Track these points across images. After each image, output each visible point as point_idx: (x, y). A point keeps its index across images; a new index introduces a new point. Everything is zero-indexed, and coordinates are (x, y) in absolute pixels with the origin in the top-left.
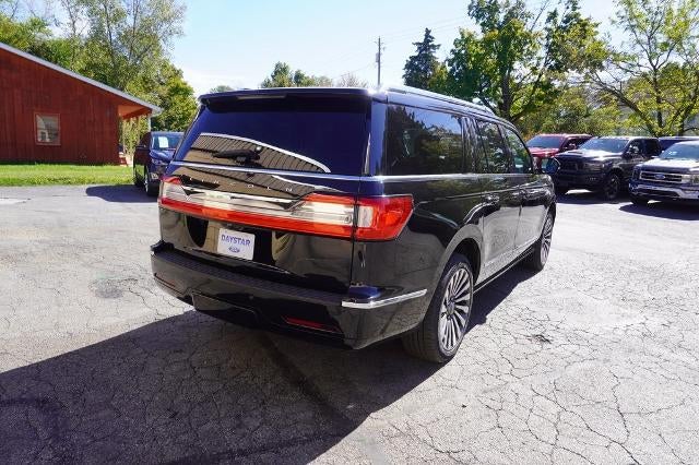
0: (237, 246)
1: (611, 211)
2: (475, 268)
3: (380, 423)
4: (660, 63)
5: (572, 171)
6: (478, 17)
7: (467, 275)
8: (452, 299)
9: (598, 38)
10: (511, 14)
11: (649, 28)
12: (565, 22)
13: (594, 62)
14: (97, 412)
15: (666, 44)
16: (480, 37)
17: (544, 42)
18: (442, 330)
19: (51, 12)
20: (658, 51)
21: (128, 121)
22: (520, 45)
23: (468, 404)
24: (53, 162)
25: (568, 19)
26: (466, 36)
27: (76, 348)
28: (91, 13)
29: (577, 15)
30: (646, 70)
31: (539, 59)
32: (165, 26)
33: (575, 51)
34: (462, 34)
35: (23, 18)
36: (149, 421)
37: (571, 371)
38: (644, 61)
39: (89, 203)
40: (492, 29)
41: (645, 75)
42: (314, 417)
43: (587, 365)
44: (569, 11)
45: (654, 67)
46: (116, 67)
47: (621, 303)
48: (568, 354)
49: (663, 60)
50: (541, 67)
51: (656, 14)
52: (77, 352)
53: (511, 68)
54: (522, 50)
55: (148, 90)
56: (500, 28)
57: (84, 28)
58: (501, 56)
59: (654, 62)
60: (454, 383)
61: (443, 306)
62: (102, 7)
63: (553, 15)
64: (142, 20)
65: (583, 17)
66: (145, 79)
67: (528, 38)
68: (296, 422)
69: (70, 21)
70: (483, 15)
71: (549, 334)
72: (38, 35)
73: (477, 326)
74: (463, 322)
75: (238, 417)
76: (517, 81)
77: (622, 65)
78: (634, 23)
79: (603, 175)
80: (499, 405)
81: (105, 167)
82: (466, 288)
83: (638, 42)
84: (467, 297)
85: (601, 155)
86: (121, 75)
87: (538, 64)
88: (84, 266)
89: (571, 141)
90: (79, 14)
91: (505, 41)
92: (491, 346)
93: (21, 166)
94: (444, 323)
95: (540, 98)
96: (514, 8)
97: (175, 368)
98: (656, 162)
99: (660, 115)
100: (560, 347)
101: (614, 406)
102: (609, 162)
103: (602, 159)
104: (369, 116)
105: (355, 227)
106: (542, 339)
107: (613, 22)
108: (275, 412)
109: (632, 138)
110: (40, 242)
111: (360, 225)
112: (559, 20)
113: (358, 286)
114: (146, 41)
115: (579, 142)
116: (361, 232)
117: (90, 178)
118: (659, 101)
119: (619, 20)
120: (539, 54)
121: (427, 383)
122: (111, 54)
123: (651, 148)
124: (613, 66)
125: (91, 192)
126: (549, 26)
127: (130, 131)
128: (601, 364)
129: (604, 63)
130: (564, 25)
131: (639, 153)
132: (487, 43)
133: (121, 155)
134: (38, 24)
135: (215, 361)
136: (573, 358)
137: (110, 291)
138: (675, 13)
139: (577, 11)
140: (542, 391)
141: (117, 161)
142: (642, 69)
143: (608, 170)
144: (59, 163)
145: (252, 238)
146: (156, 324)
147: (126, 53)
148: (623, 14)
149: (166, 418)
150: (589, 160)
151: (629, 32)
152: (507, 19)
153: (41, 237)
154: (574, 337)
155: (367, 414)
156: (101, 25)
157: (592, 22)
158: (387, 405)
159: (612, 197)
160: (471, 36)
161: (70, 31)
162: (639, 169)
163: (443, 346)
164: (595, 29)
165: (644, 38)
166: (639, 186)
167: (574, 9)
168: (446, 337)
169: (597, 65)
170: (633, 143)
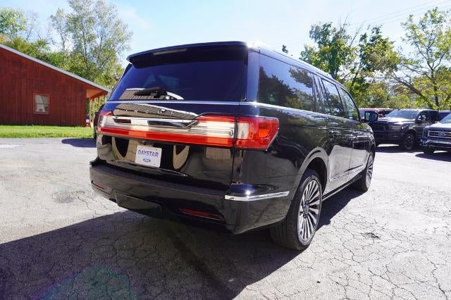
0: (149, 157)
1: (409, 157)
2: (323, 181)
3: (253, 293)
4: (435, 66)
5: (382, 131)
6: (316, 38)
7: (317, 186)
8: (307, 203)
9: (394, 50)
10: (337, 37)
11: (427, 43)
12: (372, 41)
13: (392, 65)
14: (37, 280)
15: (438, 53)
16: (317, 50)
17: (359, 54)
18: (300, 225)
19: (51, 36)
20: (434, 58)
21: (93, 100)
22: (343, 56)
23: (322, 281)
24: (43, 124)
25: (374, 39)
26: (309, 49)
27: (32, 235)
28: (75, 37)
29: (379, 37)
30: (426, 70)
31: (356, 64)
32: (120, 44)
33: (379, 59)
34: (306, 48)
35: (33, 40)
36: (75, 287)
37: (398, 258)
38: (424, 64)
39: (63, 148)
40: (325, 45)
41: (425, 73)
42: (202, 288)
43: (409, 254)
44: (374, 34)
45: (431, 68)
46: (89, 69)
47: (426, 213)
48: (394, 246)
49: (437, 64)
50: (357, 69)
51: (431, 34)
52: (32, 237)
53: (338, 70)
54: (344, 59)
55: (108, 83)
56: (330, 45)
57: (70, 46)
58: (331, 61)
59: (431, 65)
60: (310, 265)
61: (301, 207)
62: (81, 32)
63: (364, 37)
64: (106, 41)
65: (383, 38)
66: (106, 77)
67: (348, 51)
68: (188, 291)
69: (61, 41)
70: (319, 37)
71: (377, 233)
72: (42, 50)
73: (324, 226)
74: (315, 221)
75: (144, 286)
76: (341, 78)
77: (410, 67)
78: (417, 40)
79: (402, 134)
80: (346, 282)
81: (76, 128)
82: (316, 196)
83: (420, 52)
84: (318, 203)
85: (400, 121)
86: (92, 74)
87: (355, 67)
88: (51, 183)
89: (380, 113)
90: (67, 37)
91: (334, 52)
92: (335, 240)
93: (23, 127)
94: (301, 219)
95: (357, 88)
96: (339, 33)
97: (102, 250)
98: (438, 125)
99: (437, 99)
100: (386, 241)
101: (435, 284)
102: (407, 126)
103: (401, 123)
104: (246, 63)
105: (236, 139)
106: (373, 236)
107: (404, 40)
108: (173, 283)
109: (421, 110)
110: (25, 169)
111: (239, 137)
112: (368, 40)
113: (237, 183)
114: (107, 54)
115: (385, 113)
116: (240, 143)
117: (66, 133)
118: (436, 89)
119: (407, 39)
120: (355, 61)
121: (289, 265)
122: (86, 61)
123: (434, 116)
124: (404, 68)
125: (64, 142)
126: (362, 43)
127: (94, 106)
128: (420, 254)
129: (398, 66)
130: (371, 43)
131: (426, 120)
132: (322, 53)
133: (87, 121)
134: (42, 43)
135: (132, 246)
136: (398, 249)
137: (65, 199)
138: (444, 34)
139: (379, 34)
140: (378, 273)
141: (84, 125)
142: (424, 70)
143: (406, 131)
144: (47, 125)
145: (159, 150)
146: (93, 220)
147: (95, 60)
148: (410, 34)
149: (89, 285)
150: (392, 124)
151: (414, 46)
152: (334, 39)
153: (26, 166)
154: (396, 235)
155: (244, 287)
156: (80, 44)
157: (389, 41)
158: (260, 279)
159: (409, 148)
160: (312, 49)
161: (61, 47)
162: (427, 130)
163: (301, 237)
164: (391, 45)
165: (424, 50)
166: (428, 141)
167: (377, 33)
168: (303, 230)
169: (394, 67)
170: (421, 114)
